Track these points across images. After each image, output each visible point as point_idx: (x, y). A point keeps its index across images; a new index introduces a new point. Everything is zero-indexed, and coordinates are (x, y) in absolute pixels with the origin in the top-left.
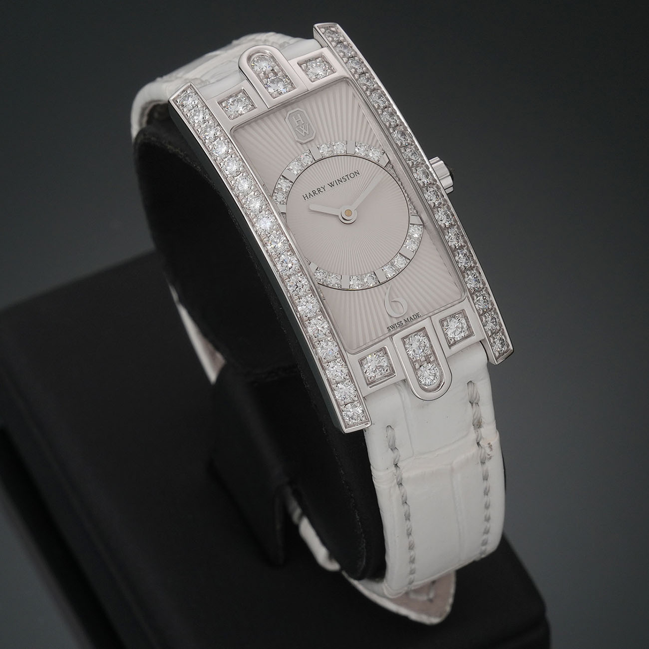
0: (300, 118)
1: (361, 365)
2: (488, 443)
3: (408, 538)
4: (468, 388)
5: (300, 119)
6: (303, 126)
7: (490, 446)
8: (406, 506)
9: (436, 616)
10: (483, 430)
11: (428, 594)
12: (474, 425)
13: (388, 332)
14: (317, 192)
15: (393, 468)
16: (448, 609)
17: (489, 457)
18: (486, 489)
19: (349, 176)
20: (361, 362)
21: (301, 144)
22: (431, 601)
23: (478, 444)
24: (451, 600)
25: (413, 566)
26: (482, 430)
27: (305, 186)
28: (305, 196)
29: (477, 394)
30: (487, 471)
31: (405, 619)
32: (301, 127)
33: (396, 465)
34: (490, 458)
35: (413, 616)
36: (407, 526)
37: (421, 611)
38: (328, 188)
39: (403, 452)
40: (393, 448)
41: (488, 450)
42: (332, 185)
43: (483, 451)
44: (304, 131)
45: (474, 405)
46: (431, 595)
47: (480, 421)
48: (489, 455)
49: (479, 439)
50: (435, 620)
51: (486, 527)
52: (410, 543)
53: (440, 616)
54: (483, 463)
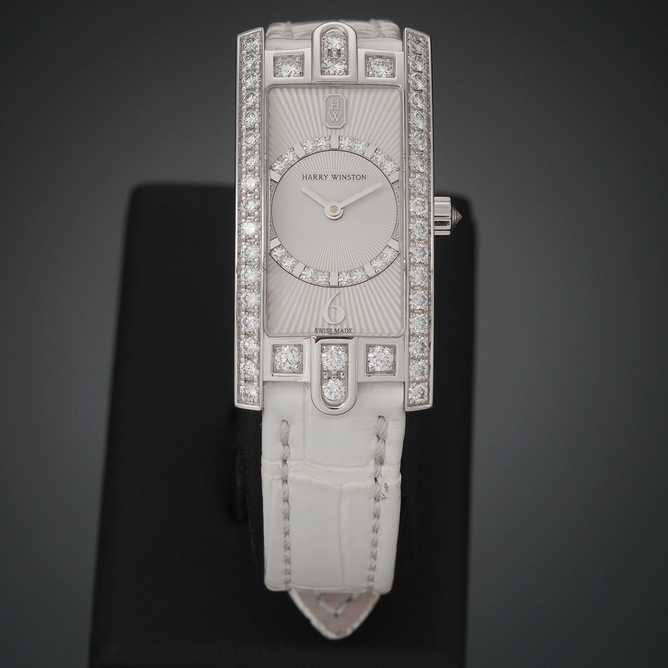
0: (338, 103)
1: (274, 350)
2: (385, 483)
3: (285, 537)
4: (378, 422)
5: (338, 105)
6: (336, 113)
7: (386, 487)
8: (286, 504)
9: (333, 632)
10: (384, 469)
11: (337, 608)
12: (375, 460)
13: (314, 332)
14: (318, 177)
15: (280, 463)
16: (349, 631)
17: (383, 496)
18: (375, 526)
19: (355, 177)
20: (275, 349)
21: (327, 127)
22: (336, 615)
23: (376, 479)
24: (356, 625)
25: (288, 567)
26: (383, 467)
27: (308, 167)
28: (305, 176)
29: (384, 431)
30: (379, 509)
31: (307, 621)
32: (334, 112)
33: (285, 461)
34: (384, 498)
35: (315, 622)
36: (285, 525)
37: (321, 620)
38: (330, 178)
39: (294, 452)
40: (285, 444)
41: (383, 490)
42: (335, 177)
43: (378, 488)
44: (335, 117)
45: (381, 441)
46: (340, 611)
47: (383, 458)
48: (384, 495)
49: (376, 475)
50: (330, 635)
51: (372, 564)
52: (285, 542)
53: (338, 633)
54: (377, 499)
